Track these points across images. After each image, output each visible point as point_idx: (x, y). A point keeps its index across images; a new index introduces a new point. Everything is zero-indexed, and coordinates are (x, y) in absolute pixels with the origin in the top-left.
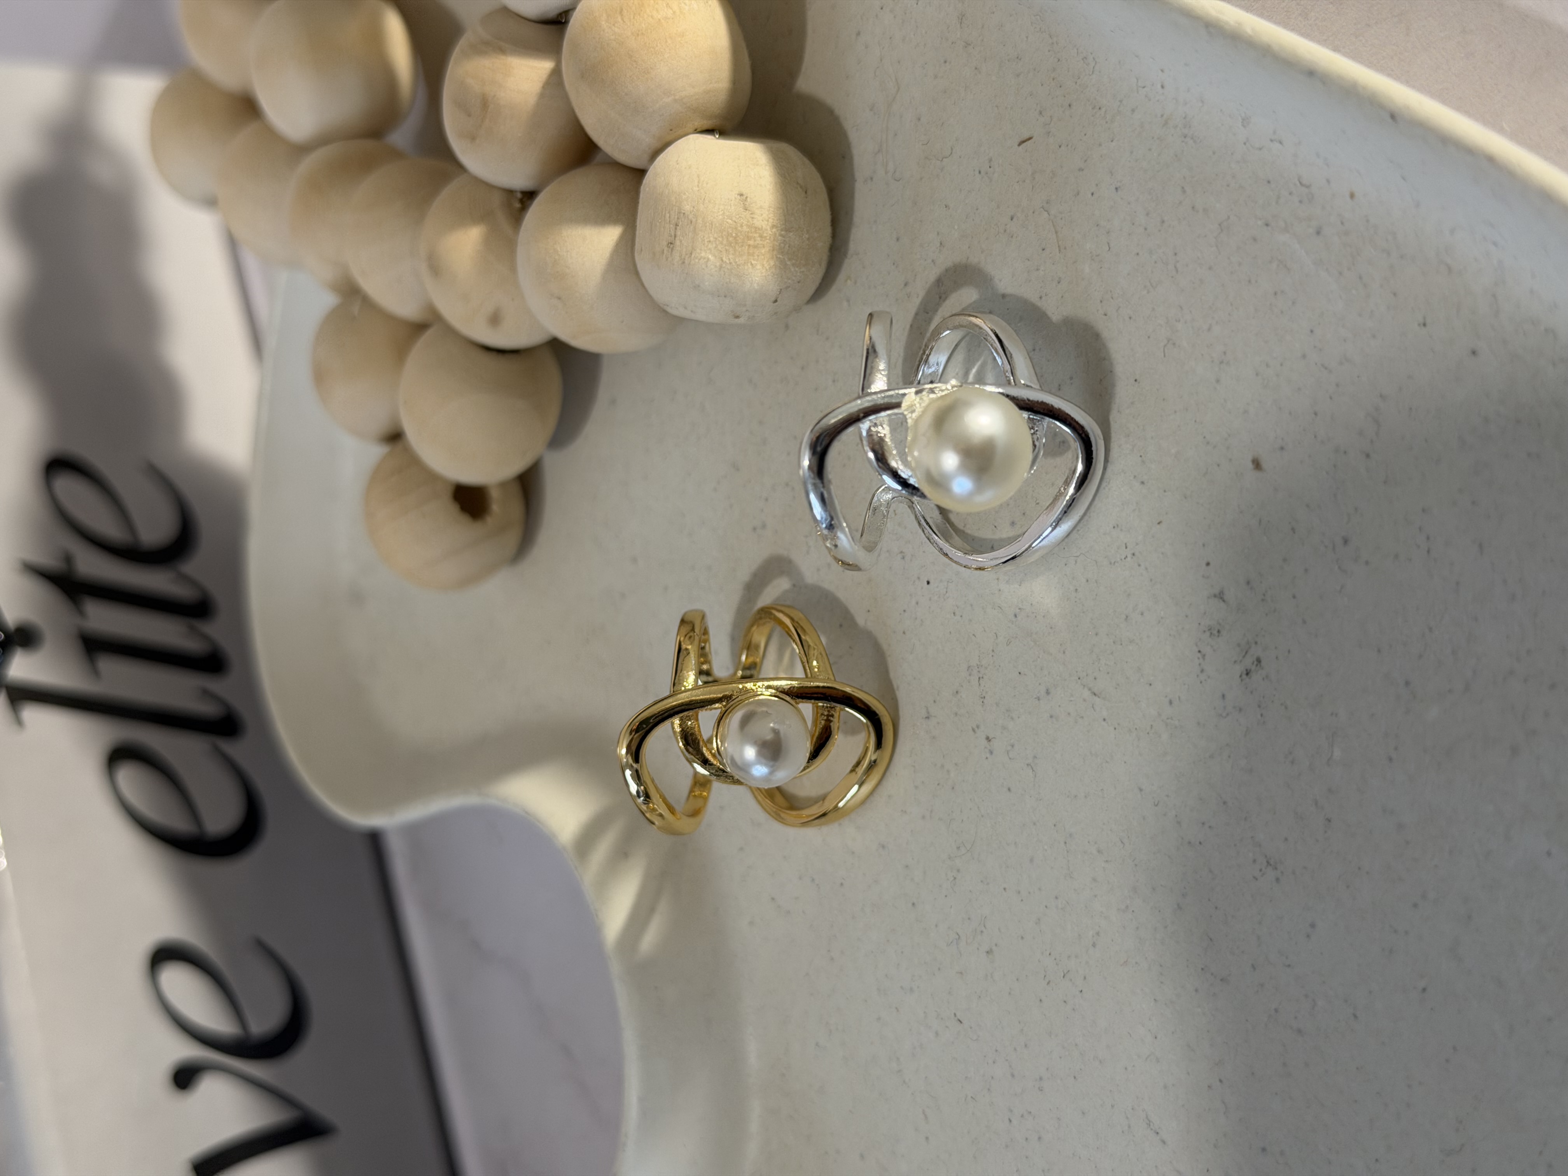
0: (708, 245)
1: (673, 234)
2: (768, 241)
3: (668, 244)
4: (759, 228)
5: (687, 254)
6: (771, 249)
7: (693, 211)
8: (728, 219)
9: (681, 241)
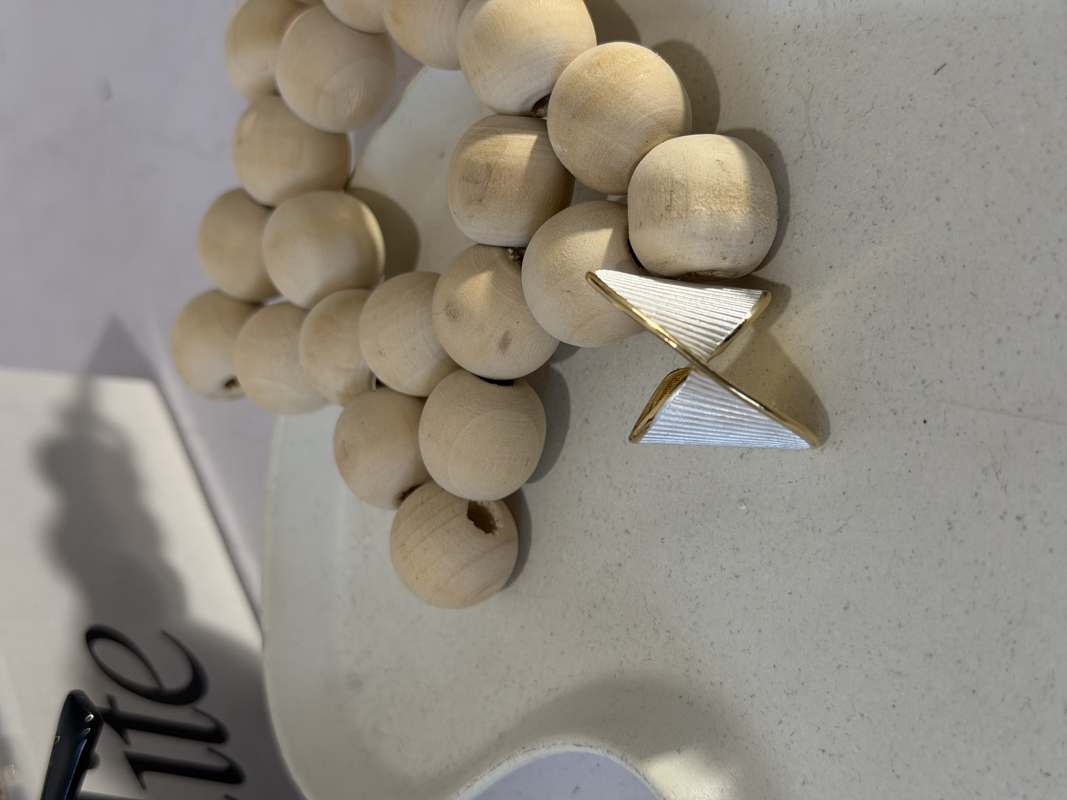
0: (699, 200)
1: (669, 199)
2: (743, 192)
3: (666, 208)
4: (735, 183)
5: (683, 210)
6: (746, 198)
7: (683, 177)
8: (711, 178)
9: (676, 202)
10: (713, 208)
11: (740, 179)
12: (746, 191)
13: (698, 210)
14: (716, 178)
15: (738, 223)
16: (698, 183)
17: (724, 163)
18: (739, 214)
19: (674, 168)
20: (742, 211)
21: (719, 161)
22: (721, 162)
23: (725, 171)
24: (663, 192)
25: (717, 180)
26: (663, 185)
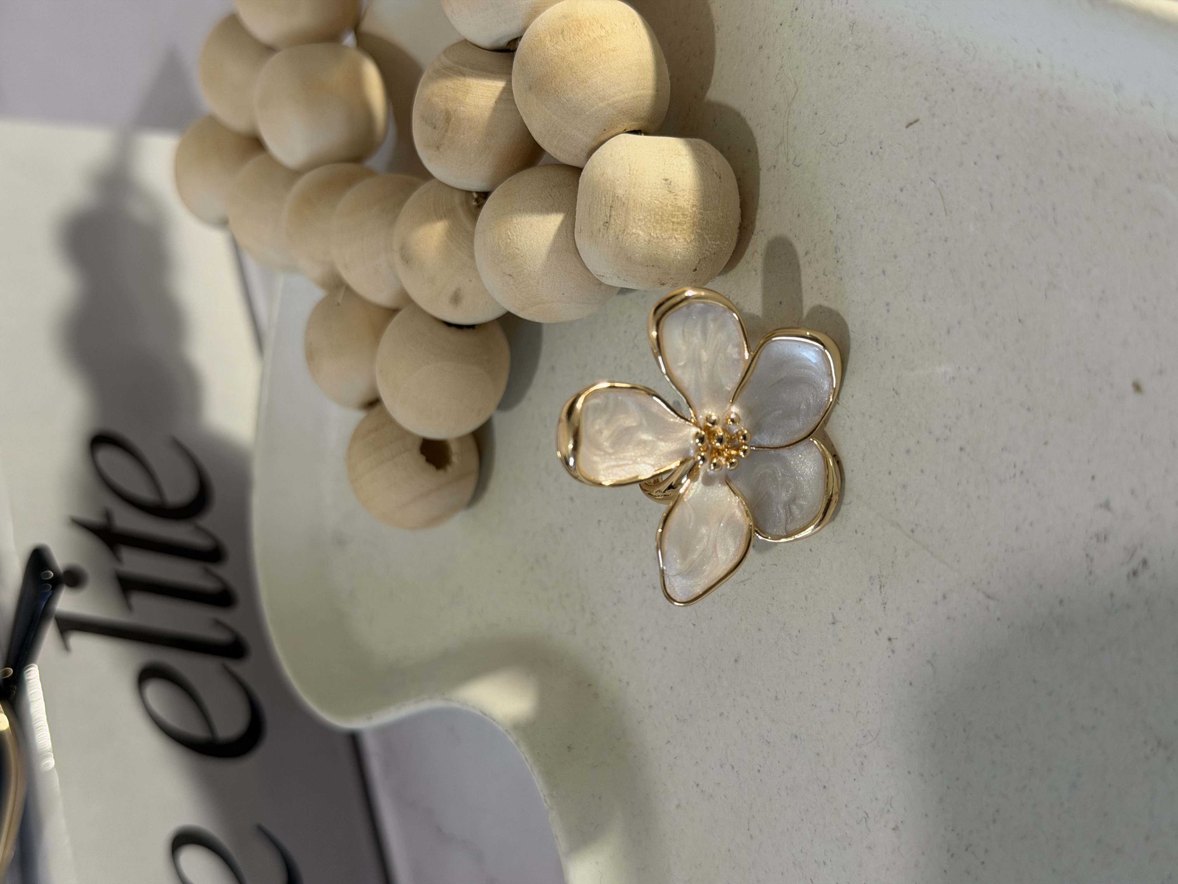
0: (638, 222)
1: (608, 215)
2: (689, 218)
3: (604, 224)
4: (681, 207)
5: (620, 231)
6: (692, 225)
7: (626, 194)
8: (655, 200)
9: (615, 220)
10: (652, 234)
11: (687, 203)
12: (693, 216)
13: (635, 234)
14: (660, 200)
15: (679, 251)
16: (640, 203)
17: (672, 183)
18: (682, 242)
19: (618, 180)
20: (685, 239)
21: (666, 180)
22: (669, 181)
23: (671, 193)
24: (604, 204)
25: (661, 202)
26: (605, 197)
